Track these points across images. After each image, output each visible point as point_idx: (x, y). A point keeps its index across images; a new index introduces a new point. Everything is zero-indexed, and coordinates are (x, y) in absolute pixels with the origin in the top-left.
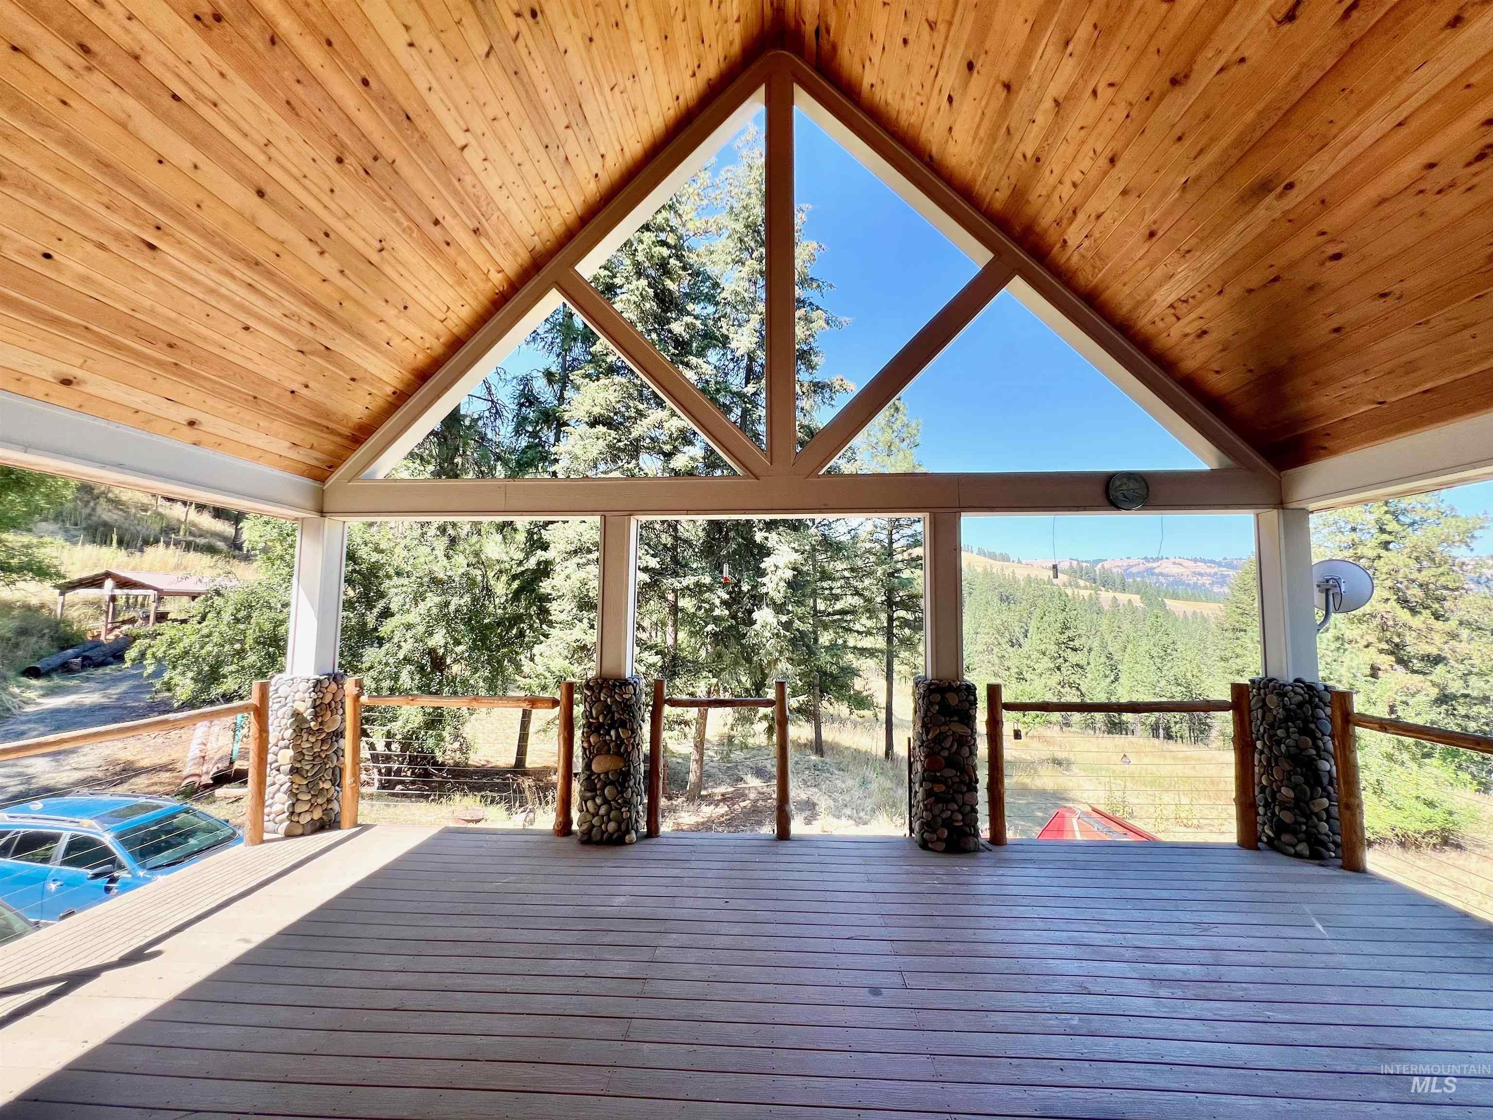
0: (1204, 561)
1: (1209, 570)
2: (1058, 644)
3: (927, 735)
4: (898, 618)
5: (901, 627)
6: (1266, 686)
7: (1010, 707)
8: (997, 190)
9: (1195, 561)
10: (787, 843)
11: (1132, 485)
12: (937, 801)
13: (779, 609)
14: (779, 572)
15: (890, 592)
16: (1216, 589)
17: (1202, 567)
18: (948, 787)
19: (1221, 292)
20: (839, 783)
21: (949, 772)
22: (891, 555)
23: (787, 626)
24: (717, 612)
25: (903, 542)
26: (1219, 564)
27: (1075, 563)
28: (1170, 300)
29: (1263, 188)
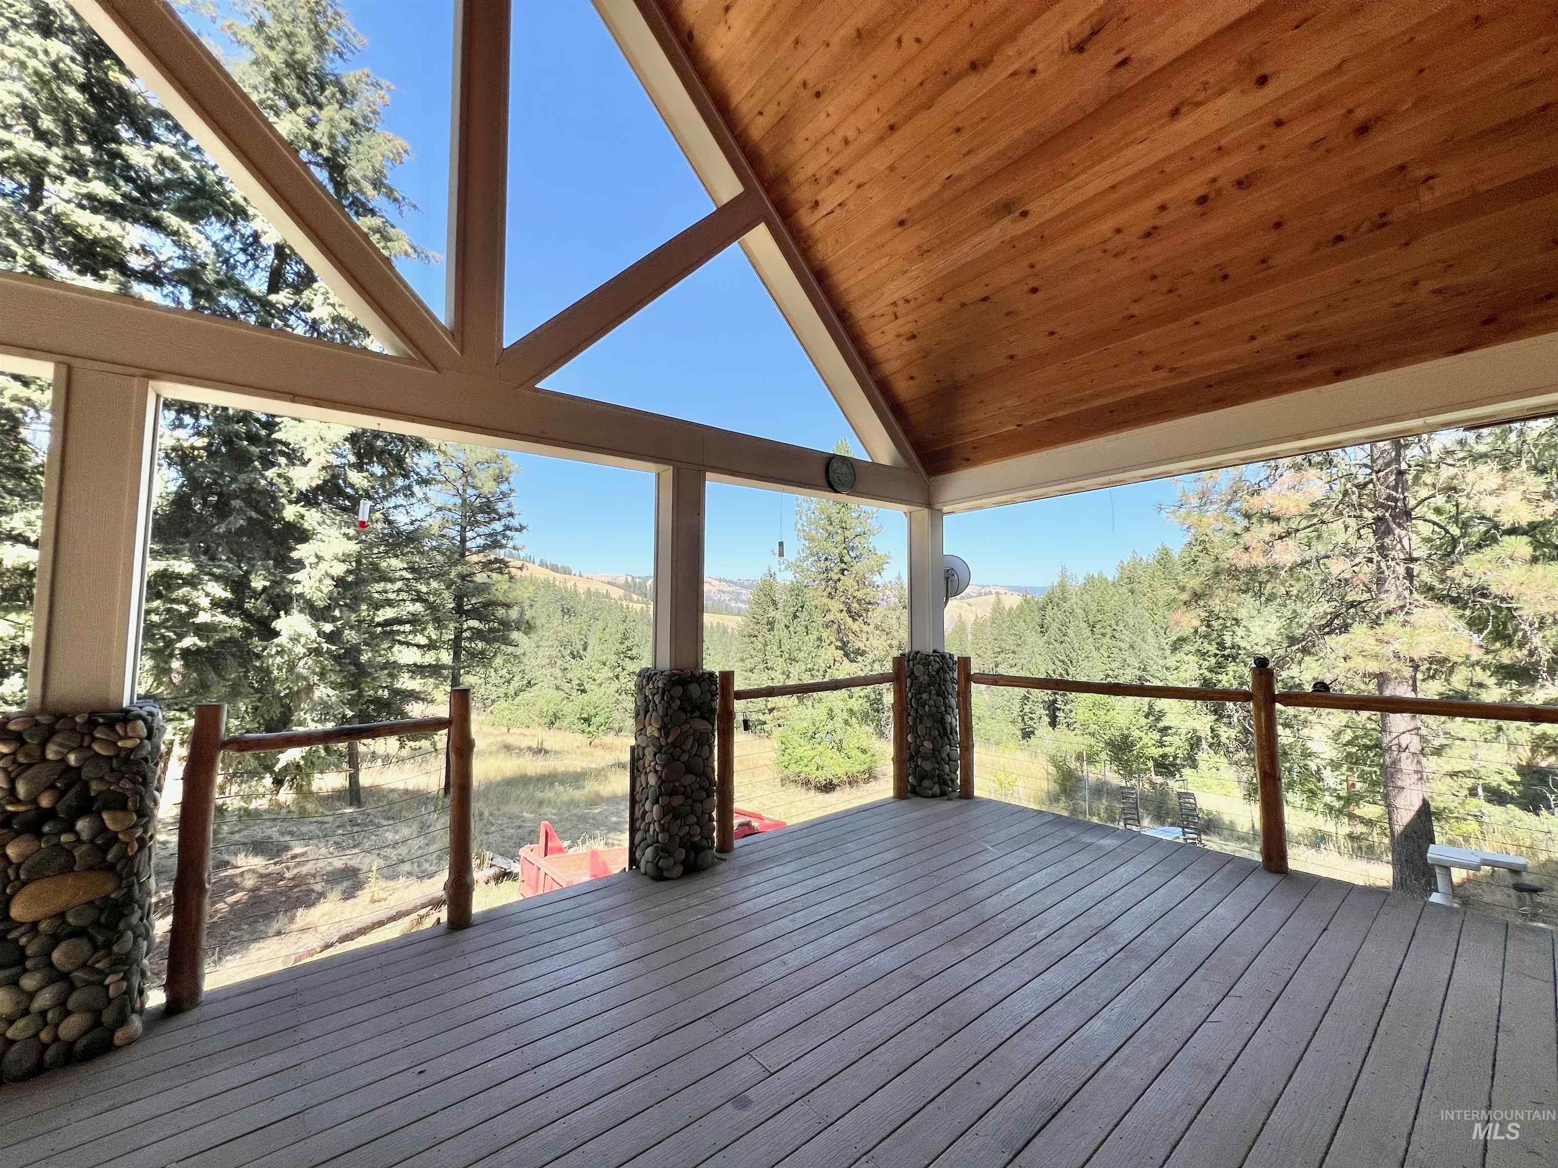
0: (726, 581)
1: (729, 589)
2: (617, 654)
3: (667, 736)
4: (469, 628)
5: (470, 639)
6: (915, 658)
7: (741, 695)
8: (761, 113)
9: (720, 580)
10: (470, 932)
11: (844, 469)
12: (675, 818)
13: (318, 614)
14: (323, 567)
15: (459, 599)
16: (733, 604)
17: (724, 586)
18: (687, 797)
19: (941, 299)
20: (390, 836)
21: (689, 779)
22: (463, 555)
23: (331, 638)
24: (203, 618)
25: (480, 541)
26: (735, 584)
27: (630, 579)
28: (896, 296)
29: (1006, 208)
